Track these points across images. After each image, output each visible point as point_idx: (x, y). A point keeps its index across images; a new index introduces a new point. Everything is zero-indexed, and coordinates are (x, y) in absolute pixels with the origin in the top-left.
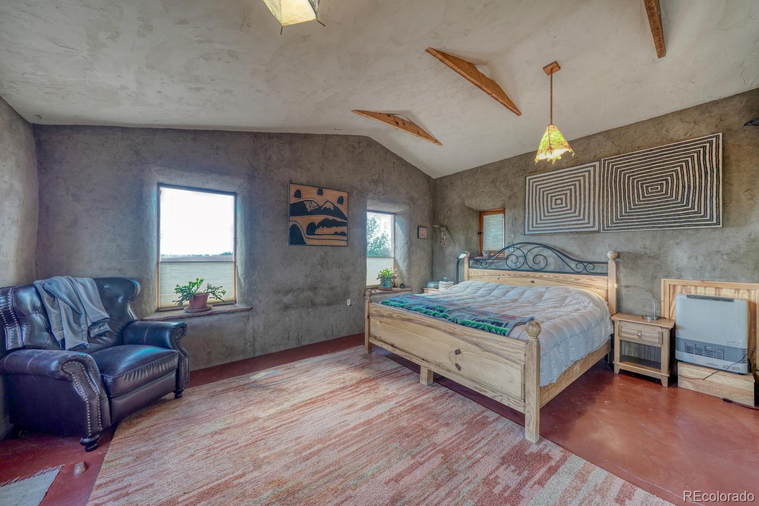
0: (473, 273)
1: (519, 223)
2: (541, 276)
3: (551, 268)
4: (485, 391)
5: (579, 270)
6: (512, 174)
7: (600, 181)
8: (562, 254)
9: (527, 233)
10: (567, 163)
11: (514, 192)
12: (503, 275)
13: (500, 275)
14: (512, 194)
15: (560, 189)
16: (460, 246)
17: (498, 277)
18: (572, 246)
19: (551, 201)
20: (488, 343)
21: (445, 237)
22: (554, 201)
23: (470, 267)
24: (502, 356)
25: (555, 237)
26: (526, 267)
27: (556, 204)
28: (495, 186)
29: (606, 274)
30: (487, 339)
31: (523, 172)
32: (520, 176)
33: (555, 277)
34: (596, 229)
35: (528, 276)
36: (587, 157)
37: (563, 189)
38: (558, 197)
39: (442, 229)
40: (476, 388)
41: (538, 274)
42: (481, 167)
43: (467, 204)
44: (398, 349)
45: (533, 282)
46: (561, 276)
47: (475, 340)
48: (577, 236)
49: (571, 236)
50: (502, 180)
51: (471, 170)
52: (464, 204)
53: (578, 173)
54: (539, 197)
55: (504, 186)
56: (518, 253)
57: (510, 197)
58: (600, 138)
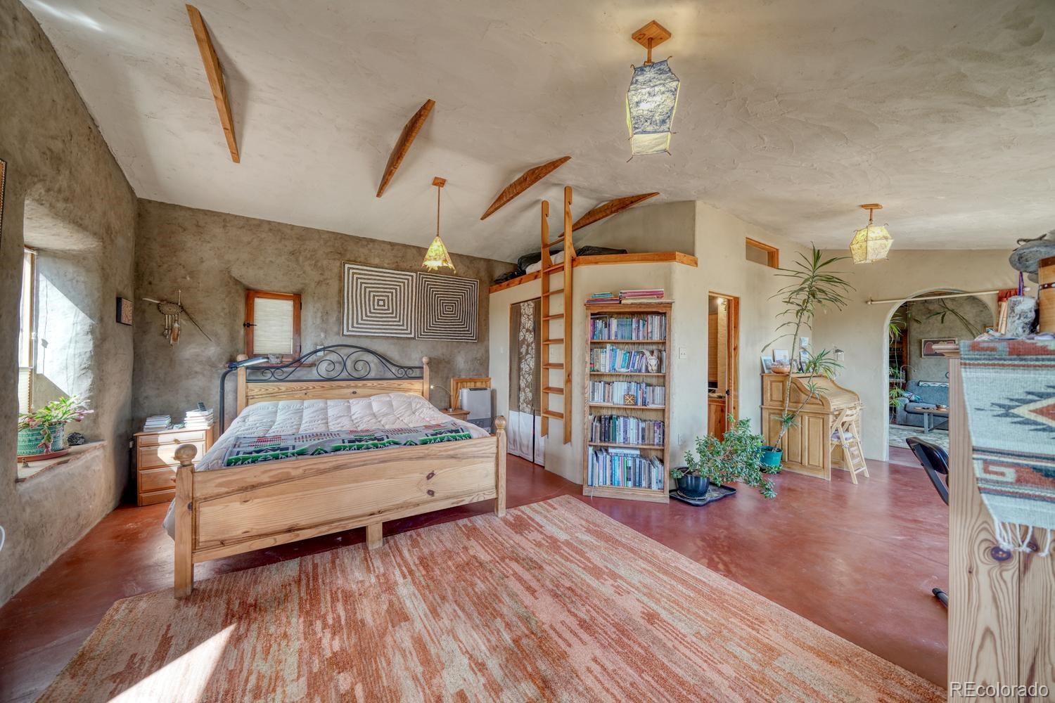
0: (256, 390)
1: (333, 319)
2: (364, 385)
3: (372, 375)
4: (463, 500)
5: (399, 376)
6: (324, 252)
7: (416, 292)
8: (384, 359)
9: (345, 333)
10: (388, 264)
11: (325, 277)
12: (314, 388)
13: (308, 388)
14: (321, 279)
15: (382, 290)
16: (218, 345)
17: (305, 391)
18: (393, 352)
19: (374, 301)
20: (465, 450)
21: (176, 325)
22: (376, 301)
23: (248, 381)
24: (478, 457)
25: (375, 340)
26: (344, 375)
27: (378, 305)
28: (297, 260)
29: (421, 378)
30: (460, 448)
31: (339, 256)
32: (334, 259)
33: (379, 384)
34: (412, 336)
35: (348, 387)
36: (405, 265)
37: (386, 290)
38: (381, 298)
39: (166, 308)
40: (453, 504)
41: (360, 383)
42: (269, 222)
43: (236, 273)
44: (310, 528)
45: (354, 393)
46: (385, 383)
47: (451, 453)
48: (396, 341)
49: (391, 341)
50: (309, 256)
51: (248, 219)
52: (229, 272)
53: (399, 278)
54: (361, 293)
55: (310, 265)
56: (333, 357)
57: (319, 283)
58: (414, 251)
